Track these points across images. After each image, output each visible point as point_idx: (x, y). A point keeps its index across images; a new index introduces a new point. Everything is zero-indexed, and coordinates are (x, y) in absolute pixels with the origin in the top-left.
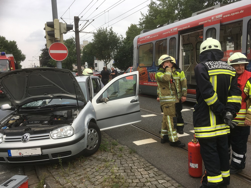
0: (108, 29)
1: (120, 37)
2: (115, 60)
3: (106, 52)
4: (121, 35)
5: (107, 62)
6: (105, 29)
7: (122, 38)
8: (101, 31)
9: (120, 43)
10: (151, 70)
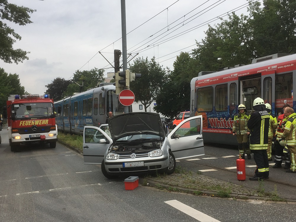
0: (149, 60)
1: (166, 69)
2: (158, 102)
3: (146, 91)
4: (167, 68)
5: (147, 105)
6: (146, 59)
7: (169, 72)
8: (140, 61)
9: (166, 78)
10: (211, 115)
